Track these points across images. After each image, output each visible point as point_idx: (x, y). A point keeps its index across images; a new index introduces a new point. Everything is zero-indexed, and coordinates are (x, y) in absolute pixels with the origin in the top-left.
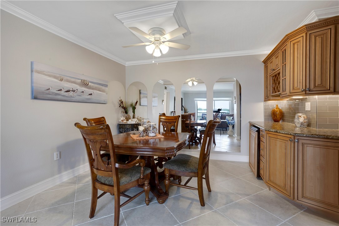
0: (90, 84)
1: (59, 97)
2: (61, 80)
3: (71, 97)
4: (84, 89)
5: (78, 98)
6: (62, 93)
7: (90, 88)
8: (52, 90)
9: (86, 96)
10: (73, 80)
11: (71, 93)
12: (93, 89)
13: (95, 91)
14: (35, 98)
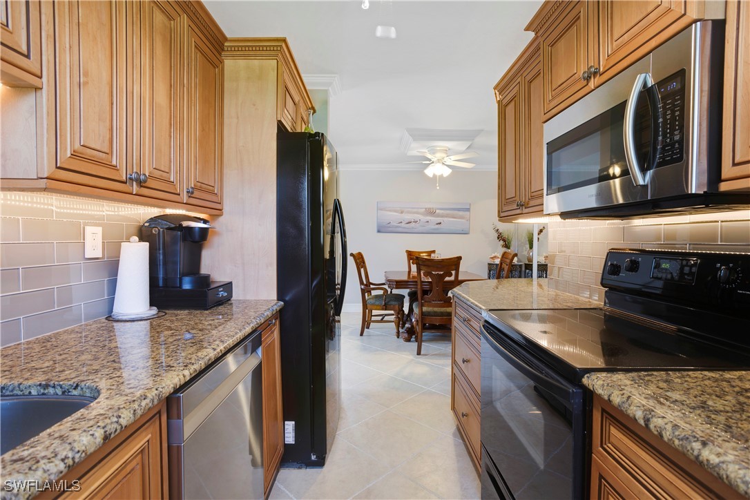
0: (437, 211)
1: (400, 230)
2: (402, 212)
3: (413, 228)
4: (429, 218)
5: (421, 229)
6: (403, 225)
7: (438, 216)
8: (393, 224)
9: (432, 226)
10: (415, 210)
11: (413, 225)
12: (442, 217)
13: (446, 219)
14: (379, 231)
